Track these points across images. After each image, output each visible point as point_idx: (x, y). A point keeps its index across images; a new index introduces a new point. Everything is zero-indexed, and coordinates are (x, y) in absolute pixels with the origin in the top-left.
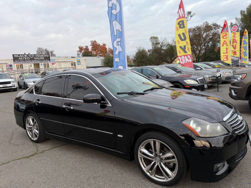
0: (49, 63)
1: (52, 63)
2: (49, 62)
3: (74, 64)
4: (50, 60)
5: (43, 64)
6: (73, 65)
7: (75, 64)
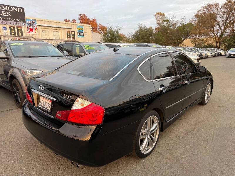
0: (23, 28)
1: (28, 27)
2: (21, 24)
3: (72, 35)
4: (24, 21)
5: (8, 27)
6: (70, 36)
7: (74, 35)
